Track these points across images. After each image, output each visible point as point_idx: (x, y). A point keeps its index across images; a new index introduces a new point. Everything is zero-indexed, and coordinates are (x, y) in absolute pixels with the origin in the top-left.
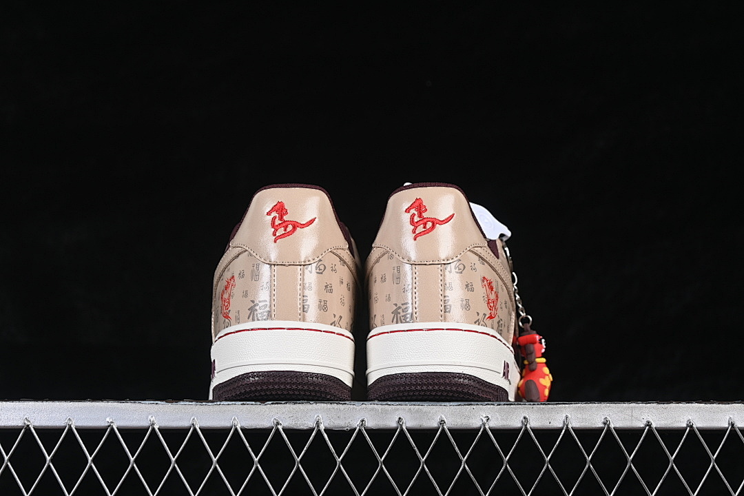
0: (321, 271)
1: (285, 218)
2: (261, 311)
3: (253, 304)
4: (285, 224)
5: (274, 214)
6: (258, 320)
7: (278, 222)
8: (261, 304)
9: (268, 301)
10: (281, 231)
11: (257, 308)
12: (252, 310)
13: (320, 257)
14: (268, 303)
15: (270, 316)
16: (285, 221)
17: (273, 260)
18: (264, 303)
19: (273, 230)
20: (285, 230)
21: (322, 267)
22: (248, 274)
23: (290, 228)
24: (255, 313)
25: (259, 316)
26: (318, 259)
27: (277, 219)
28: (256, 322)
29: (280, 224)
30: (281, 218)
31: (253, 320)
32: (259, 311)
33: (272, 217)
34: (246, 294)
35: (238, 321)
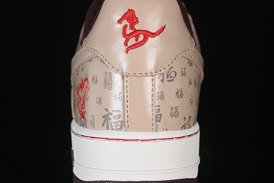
0: (172, 78)
1: (137, 27)
2: (115, 120)
3: (107, 113)
4: (136, 33)
5: (125, 22)
6: (113, 129)
7: (129, 31)
8: (115, 114)
9: (122, 111)
10: (132, 41)
11: (111, 117)
12: (106, 118)
13: (171, 65)
14: (121, 113)
15: (123, 126)
16: (136, 31)
17: (125, 71)
18: (118, 113)
19: (124, 39)
20: (137, 40)
21: (173, 74)
22: (101, 80)
23: (141, 38)
24: (110, 121)
25: (113, 125)
26: (170, 67)
27: (128, 28)
28: (110, 131)
29: (131, 33)
30: (132, 27)
31: (108, 128)
32: (113, 120)
33: (124, 25)
34: (100, 102)
35: (93, 126)
